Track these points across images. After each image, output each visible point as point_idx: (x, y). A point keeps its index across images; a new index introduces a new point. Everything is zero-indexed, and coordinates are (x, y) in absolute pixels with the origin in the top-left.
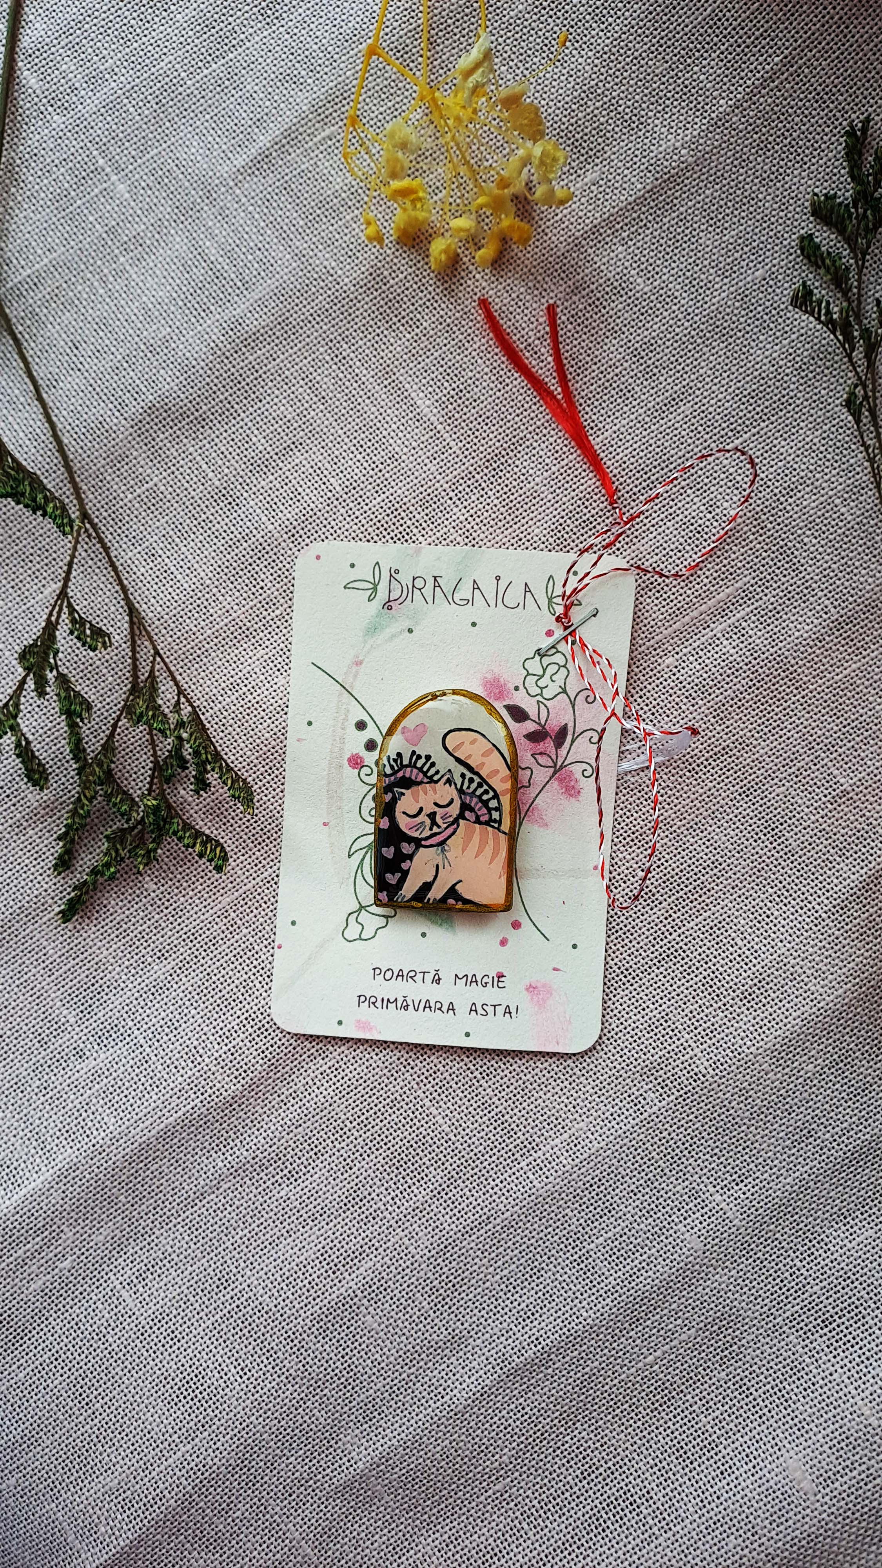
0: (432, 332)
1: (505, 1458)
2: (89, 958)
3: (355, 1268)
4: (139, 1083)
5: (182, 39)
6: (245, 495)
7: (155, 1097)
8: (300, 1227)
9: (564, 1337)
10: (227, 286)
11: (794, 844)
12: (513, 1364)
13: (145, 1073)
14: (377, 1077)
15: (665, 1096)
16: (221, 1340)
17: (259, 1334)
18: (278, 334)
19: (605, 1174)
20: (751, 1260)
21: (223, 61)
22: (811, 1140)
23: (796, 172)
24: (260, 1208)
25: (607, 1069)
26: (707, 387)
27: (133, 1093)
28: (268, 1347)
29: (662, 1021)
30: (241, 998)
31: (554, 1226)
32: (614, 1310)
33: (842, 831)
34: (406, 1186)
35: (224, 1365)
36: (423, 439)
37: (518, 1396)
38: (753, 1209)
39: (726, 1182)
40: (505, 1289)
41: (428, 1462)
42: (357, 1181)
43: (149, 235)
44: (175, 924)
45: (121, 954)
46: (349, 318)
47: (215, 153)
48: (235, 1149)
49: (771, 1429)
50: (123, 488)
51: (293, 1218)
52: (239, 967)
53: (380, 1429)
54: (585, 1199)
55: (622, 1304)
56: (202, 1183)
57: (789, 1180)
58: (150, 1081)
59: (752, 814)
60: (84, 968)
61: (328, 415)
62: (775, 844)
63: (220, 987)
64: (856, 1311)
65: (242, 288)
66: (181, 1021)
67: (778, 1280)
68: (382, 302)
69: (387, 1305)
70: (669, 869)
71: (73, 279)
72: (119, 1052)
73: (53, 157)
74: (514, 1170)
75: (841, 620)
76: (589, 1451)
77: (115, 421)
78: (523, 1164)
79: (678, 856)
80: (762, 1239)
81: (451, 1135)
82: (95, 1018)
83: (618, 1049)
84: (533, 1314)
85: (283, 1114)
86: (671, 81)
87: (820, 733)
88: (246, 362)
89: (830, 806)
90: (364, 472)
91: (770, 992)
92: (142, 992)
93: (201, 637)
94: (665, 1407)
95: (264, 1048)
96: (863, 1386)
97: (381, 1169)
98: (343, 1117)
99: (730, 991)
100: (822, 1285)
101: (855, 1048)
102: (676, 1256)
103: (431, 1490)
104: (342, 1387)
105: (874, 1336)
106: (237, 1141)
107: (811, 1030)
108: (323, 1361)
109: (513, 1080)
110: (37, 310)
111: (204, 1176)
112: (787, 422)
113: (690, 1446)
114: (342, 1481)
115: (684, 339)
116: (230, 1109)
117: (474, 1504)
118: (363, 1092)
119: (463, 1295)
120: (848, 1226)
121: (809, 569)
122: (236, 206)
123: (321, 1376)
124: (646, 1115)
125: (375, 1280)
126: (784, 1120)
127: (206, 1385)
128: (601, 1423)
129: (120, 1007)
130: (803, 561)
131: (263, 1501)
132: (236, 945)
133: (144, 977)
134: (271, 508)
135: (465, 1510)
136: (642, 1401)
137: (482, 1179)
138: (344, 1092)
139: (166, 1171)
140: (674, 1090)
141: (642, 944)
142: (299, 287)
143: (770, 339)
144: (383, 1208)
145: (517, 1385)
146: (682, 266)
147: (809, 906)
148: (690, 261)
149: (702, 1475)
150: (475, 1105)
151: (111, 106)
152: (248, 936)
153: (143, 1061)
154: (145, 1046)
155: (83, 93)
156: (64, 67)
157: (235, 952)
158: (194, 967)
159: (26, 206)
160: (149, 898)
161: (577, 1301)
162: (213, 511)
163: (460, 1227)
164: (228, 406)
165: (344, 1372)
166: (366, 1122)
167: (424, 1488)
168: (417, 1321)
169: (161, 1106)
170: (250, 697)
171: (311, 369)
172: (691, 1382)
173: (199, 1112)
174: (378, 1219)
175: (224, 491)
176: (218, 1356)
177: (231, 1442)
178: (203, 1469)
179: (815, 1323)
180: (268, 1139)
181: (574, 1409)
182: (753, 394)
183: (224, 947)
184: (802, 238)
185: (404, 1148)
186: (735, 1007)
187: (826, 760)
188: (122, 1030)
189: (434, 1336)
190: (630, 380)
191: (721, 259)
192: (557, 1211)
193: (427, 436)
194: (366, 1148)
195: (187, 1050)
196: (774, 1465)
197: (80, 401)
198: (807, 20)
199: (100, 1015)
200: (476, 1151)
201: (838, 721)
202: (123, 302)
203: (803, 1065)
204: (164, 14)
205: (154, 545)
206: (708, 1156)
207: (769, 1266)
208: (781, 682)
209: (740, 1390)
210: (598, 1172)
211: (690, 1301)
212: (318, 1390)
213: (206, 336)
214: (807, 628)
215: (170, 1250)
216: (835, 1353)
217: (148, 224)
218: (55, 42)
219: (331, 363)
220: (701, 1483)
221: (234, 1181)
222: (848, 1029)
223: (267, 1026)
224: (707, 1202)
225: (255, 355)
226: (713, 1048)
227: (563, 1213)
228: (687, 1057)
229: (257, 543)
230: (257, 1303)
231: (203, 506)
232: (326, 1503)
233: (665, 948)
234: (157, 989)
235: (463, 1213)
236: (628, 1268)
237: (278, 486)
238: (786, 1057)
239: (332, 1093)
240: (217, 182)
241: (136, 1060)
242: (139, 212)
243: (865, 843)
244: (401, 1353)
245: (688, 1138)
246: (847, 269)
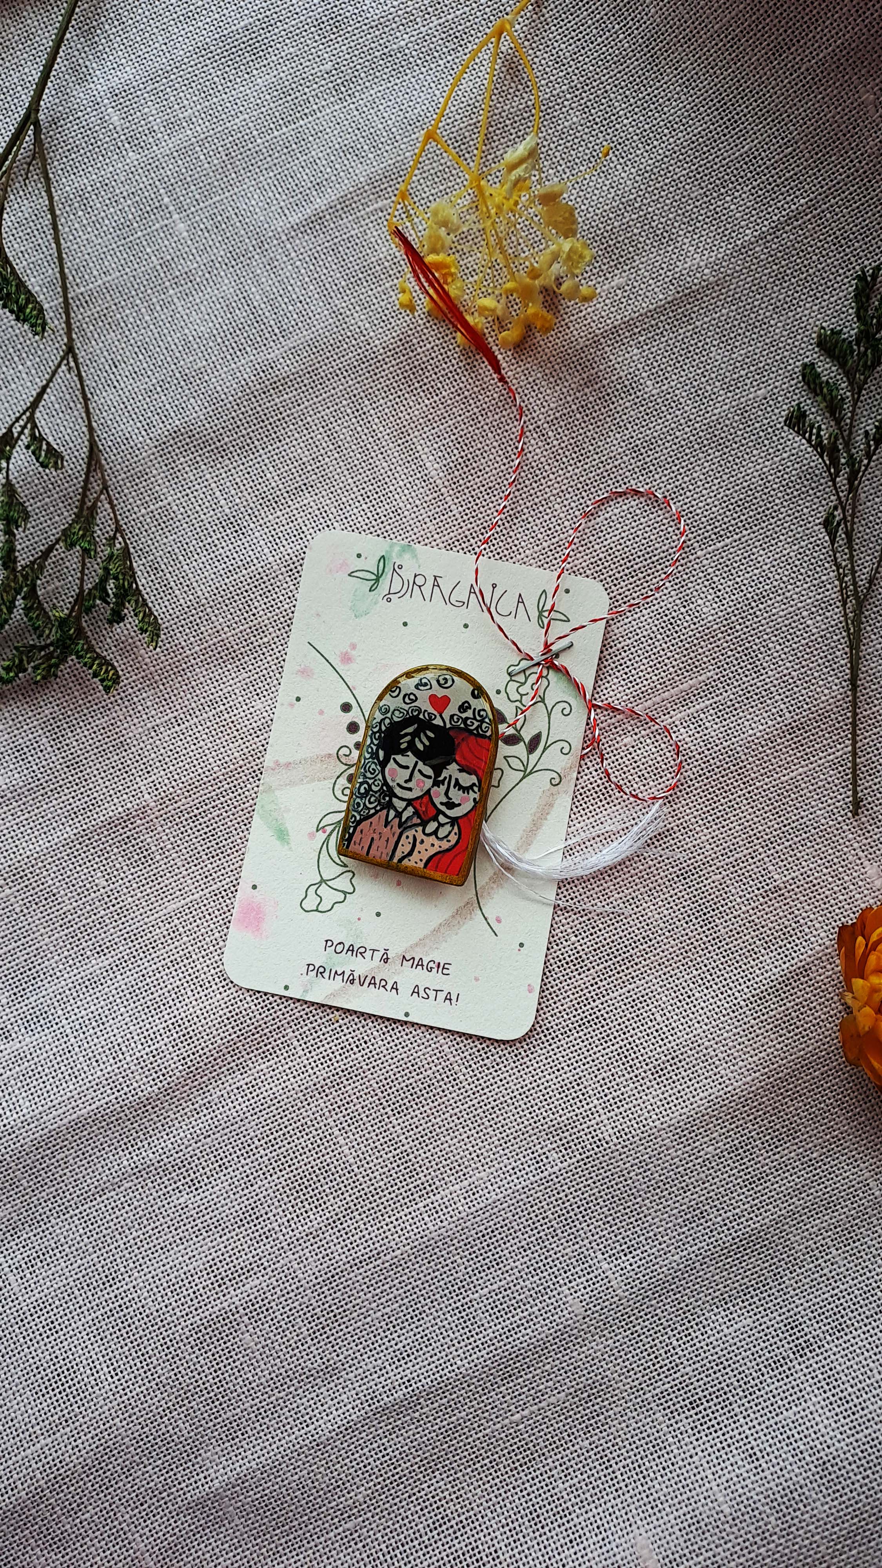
0: (449, 402)
1: (360, 1496)
2: (31, 943)
3: (240, 1284)
4: (59, 1071)
5: (259, 101)
6: (252, 525)
7: (72, 1087)
8: (193, 1236)
9: (435, 1383)
10: (265, 331)
11: (723, 931)
12: (382, 1403)
13: (66, 1062)
14: (291, 1099)
15: (567, 1157)
16: (98, 1338)
17: (137, 1336)
18: (306, 382)
19: (498, 1226)
20: (629, 1332)
21: (293, 126)
22: (702, 1220)
23: (808, 305)
24: (157, 1211)
25: (515, 1124)
26: (697, 490)
27: (51, 1080)
28: (144, 1351)
29: (574, 1084)
30: (171, 1003)
31: (442, 1270)
32: (488, 1362)
33: (770, 925)
34: (303, 1210)
35: (97, 1363)
36: (426, 498)
37: (382, 1435)
38: (637, 1282)
39: (614, 1251)
40: (385, 1327)
41: (284, 1489)
42: (256, 1198)
43: (200, 273)
44: (120, 922)
45: (62, 944)
46: (375, 378)
47: (273, 208)
48: (142, 1150)
49: (625, 1504)
50: (139, 502)
51: (188, 1226)
52: (174, 973)
53: (241, 1450)
54: (475, 1248)
55: (497, 1358)
56: (105, 1178)
57: (676, 1257)
58: (70, 1071)
59: (686, 897)
60: (24, 952)
61: (341, 464)
62: (705, 928)
63: (153, 989)
64: (724, 1397)
65: (279, 335)
66: (110, 1017)
67: (653, 1356)
68: (407, 368)
69: (267, 1325)
70: (601, 938)
71: (123, 303)
72: (44, 1038)
73: (122, 189)
74: (411, 1209)
75: (794, 724)
76: (444, 1502)
77: (141, 439)
78: (421, 1205)
79: (612, 927)
80: (642, 1313)
81: (355, 1167)
82: (27, 1002)
83: (529, 1105)
84: (408, 1356)
85: (194, 1123)
86: (704, 206)
87: (760, 828)
88: (272, 403)
89: (761, 900)
90: (367, 521)
91: (681, 1069)
92: (76, 983)
93: (188, 652)
94: (525, 1467)
95: (185, 1054)
96: (720, 1472)
97: (281, 1190)
98: (252, 1134)
99: (643, 1063)
100: (694, 1367)
101: (756, 1136)
102: (556, 1317)
103: (282, 1519)
104: (209, 1401)
105: (738, 1424)
106: (145, 1143)
107: (716, 1112)
108: (195, 1373)
109: (422, 1121)
110: (85, 326)
111: (108, 1172)
112: (768, 533)
113: (544, 1510)
114: (195, 1498)
115: (683, 443)
116: (143, 1109)
117: (322, 1539)
118: (275, 1112)
119: (343, 1326)
120: (728, 1312)
121: (770, 673)
122: (285, 259)
123: (191, 1387)
124: (546, 1173)
125: (259, 1299)
126: (679, 1198)
127: (76, 1380)
128: (460, 1474)
129: (52, 995)
130: (765, 664)
131: (114, 1506)
132: (174, 951)
133: (81, 969)
134: (274, 542)
135: (313, 1544)
136: (503, 1459)
137: (379, 1214)
138: (257, 1110)
139: (72, 1161)
140: (576, 1153)
141: (565, 1006)
142: (332, 342)
143: (762, 455)
144: (277, 1228)
145: (383, 1424)
146: (690, 375)
147: (729, 992)
148: (699, 371)
149: (551, 1541)
150: (382, 1141)
151: (183, 151)
152: (188, 944)
153: (66, 1050)
154: (71, 1036)
155: (160, 135)
156: (147, 110)
157: (172, 958)
158: (131, 966)
159: (89, 230)
160: (98, 893)
161: (453, 1349)
162: (219, 536)
163: (350, 1258)
164: (249, 441)
165: (215, 1387)
166: (273, 1142)
167: (275, 1516)
168: (294, 1345)
169: (77, 1097)
170: (227, 716)
171: (332, 419)
172: (554, 1446)
173: (112, 1108)
174: (270, 1239)
175: (232, 520)
176: (92, 1353)
177: (91, 1441)
178: (59, 1465)
179: (682, 1403)
180: (176, 1145)
181: (435, 1457)
182: (740, 503)
183: (163, 951)
184: (805, 366)
185: (306, 1173)
186: (646, 1080)
187: (763, 855)
188: (51, 1017)
189: (308, 1363)
190: (628, 474)
191: (727, 374)
192: (446, 1256)
193: (431, 497)
194: (270, 1167)
195: (110, 1045)
196: (623, 1540)
197: (111, 416)
198: (834, 169)
199: (31, 999)
200: (376, 1185)
201: (779, 820)
202: (166, 331)
203: (704, 1146)
204: (246, 76)
205: (159, 559)
206: (600, 1223)
207: (645, 1340)
208: (730, 775)
209: (601, 1461)
210: (492, 1223)
211: (564, 1364)
212: (186, 1402)
213: (238, 374)
214: (761, 727)
215: (63, 1240)
216: (698, 1435)
217: (201, 263)
218: (141, 86)
219: (352, 416)
220: (549, 1549)
221: (136, 1181)
222: (752, 1117)
223: (192, 1033)
224: (594, 1268)
225: (282, 399)
226: (620, 1117)
227: (452, 1259)
228: (593, 1122)
229: (256, 572)
230: (139, 1305)
231: (210, 530)
232: (176, 1518)
233: (587, 1013)
234: (93, 983)
235: (354, 1244)
236: (508, 1322)
237: (284, 522)
238: (689, 1136)
239: (245, 1109)
240: (271, 234)
241: (60, 1048)
242: (194, 251)
243: (790, 939)
244: (273, 1375)
245: (584, 1202)
246: (843, 399)
